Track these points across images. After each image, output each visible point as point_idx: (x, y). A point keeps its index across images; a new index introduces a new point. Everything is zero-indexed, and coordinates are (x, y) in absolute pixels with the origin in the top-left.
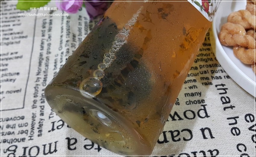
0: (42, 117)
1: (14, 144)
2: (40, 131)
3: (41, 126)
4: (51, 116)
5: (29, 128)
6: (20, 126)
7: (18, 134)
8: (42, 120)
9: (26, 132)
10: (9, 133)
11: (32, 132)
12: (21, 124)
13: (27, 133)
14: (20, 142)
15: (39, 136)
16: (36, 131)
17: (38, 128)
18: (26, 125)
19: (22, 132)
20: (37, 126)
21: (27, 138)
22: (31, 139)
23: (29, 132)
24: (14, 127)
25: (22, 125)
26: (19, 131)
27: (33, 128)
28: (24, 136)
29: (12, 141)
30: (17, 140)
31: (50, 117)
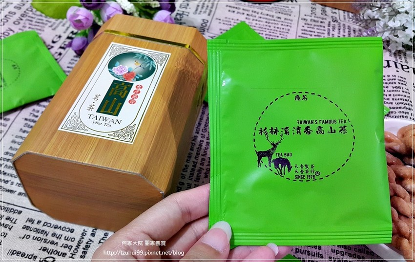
0: (92, 238)
1: (53, 255)
2: (85, 253)
3: (87, 247)
4: (102, 241)
5: (74, 244)
6: (66, 239)
7: (61, 247)
8: (91, 241)
9: (70, 247)
10: (52, 243)
11: (76, 249)
12: (68, 237)
13: (70, 249)
14: (60, 255)
15: (81, 257)
16: (81, 250)
17: (84, 249)
18: (73, 240)
19: (66, 246)
20: (83, 245)
21: (69, 254)
22: (72, 257)
23: (73, 249)
24: (59, 237)
25: (69, 239)
26: (63, 244)
27: (78, 246)
28: (66, 250)
29: (52, 252)
30: (58, 253)
31: (100, 242)
